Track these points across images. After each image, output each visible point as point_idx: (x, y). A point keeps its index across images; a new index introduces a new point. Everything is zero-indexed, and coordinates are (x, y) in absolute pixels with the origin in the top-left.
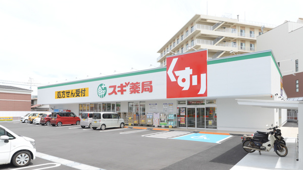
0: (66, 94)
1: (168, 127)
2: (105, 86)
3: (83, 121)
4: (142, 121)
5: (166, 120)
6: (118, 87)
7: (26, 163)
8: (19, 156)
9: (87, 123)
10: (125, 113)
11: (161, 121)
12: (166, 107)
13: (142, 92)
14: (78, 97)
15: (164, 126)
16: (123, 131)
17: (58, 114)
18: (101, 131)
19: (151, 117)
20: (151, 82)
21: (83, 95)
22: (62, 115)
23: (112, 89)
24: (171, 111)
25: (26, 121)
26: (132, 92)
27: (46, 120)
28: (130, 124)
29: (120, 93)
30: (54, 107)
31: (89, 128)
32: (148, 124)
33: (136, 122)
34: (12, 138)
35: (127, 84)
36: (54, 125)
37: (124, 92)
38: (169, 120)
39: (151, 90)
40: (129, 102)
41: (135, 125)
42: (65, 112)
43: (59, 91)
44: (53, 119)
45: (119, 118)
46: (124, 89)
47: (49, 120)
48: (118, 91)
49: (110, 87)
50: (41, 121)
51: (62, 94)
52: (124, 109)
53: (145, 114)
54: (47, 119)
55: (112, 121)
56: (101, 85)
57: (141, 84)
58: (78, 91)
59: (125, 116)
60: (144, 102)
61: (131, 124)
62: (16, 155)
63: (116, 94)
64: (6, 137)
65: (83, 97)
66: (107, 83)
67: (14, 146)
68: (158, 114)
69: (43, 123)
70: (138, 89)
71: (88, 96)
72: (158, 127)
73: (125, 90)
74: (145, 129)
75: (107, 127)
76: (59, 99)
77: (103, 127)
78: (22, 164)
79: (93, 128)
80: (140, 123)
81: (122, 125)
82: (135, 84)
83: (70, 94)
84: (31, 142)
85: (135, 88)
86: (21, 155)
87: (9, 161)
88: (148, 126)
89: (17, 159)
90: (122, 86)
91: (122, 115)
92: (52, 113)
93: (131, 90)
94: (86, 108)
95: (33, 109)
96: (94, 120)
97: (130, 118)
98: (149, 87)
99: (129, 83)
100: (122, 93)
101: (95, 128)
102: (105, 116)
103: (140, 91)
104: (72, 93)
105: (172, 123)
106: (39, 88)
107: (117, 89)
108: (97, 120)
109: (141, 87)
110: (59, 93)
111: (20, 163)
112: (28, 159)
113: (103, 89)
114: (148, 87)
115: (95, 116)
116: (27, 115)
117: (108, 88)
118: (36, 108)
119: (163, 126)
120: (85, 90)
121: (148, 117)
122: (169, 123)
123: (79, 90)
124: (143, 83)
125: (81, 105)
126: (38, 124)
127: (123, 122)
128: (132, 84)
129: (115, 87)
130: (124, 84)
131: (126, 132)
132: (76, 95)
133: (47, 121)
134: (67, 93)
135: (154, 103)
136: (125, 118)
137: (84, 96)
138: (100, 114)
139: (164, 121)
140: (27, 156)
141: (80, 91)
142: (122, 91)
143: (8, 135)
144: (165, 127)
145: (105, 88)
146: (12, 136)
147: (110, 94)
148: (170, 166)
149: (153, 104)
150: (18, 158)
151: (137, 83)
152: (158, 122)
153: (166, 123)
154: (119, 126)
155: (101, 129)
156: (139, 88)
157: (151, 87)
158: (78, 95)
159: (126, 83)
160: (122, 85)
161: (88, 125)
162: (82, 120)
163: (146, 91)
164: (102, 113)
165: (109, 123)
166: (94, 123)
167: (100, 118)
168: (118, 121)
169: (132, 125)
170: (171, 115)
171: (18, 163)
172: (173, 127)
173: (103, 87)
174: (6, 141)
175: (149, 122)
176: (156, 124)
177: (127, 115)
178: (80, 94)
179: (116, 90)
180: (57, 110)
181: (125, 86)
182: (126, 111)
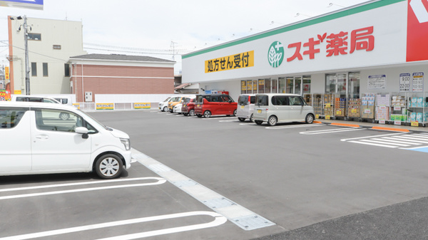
0: (220, 64)
1: (409, 125)
2: (281, 46)
3: (242, 110)
4: (353, 112)
5: (404, 110)
6: (305, 45)
7: (114, 173)
8: (104, 161)
9: (248, 113)
10: (319, 96)
11: (394, 112)
12: (407, 82)
13: (351, 52)
14: (237, 69)
15: (400, 121)
16: (307, 129)
17: (205, 97)
18: (268, 128)
19: (371, 102)
20: (371, 29)
21: (245, 64)
22: (210, 99)
23: (294, 50)
24: (417, 90)
25: (166, 109)
26: (330, 54)
27: (189, 108)
28: (327, 116)
29: (308, 56)
30: (206, 87)
31: (251, 121)
32: (364, 116)
33: (339, 113)
34: (94, 131)
35: (321, 38)
36: (200, 116)
37: (316, 55)
38: (411, 110)
39: (370, 46)
40: (327, 75)
41: (338, 118)
42: (221, 94)
43: (210, 59)
44: (198, 106)
45: (303, 105)
46: (316, 47)
47: (192, 107)
48: (305, 53)
49: (290, 46)
50: (183, 109)
51: (214, 64)
52: (317, 88)
53: (358, 97)
54: (190, 105)
55: (289, 109)
56: (274, 44)
57: (349, 36)
58: (237, 57)
59: (319, 101)
60: (358, 72)
61: (329, 116)
62: (100, 159)
63: (300, 58)
64: (84, 130)
65: (245, 68)
66: (285, 39)
67: (97, 145)
68: (388, 97)
69: (185, 113)
70: (344, 46)
71: (253, 65)
72: (387, 123)
73: (318, 51)
74: (355, 126)
75: (280, 121)
76: (210, 73)
77: (273, 121)
78: (108, 175)
79: (256, 121)
80: (349, 115)
81: (310, 119)
82: (337, 35)
83: (226, 63)
84: (123, 141)
85: (336, 45)
86: (107, 160)
87: (89, 168)
88: (365, 121)
89: (101, 166)
90: (311, 43)
91: (312, 99)
92: (197, 96)
93: (330, 48)
94: (252, 87)
95: (179, 91)
96: (257, 107)
97: (328, 105)
98: (367, 40)
99: (326, 34)
100: (312, 57)
101: (259, 123)
102: (276, 101)
103: (348, 51)
104: (229, 63)
105: (419, 116)
106: (184, 57)
107: (303, 49)
108: (263, 107)
109: (349, 41)
110: (210, 62)
111: (106, 173)
112: (117, 167)
113: (277, 52)
114: (364, 40)
115: (260, 101)
116: (167, 100)
117: (286, 49)
118: (182, 89)
119: (398, 122)
120: (248, 56)
121: (364, 102)
122: (413, 115)
123: (239, 55)
124: (354, 33)
125: (245, 82)
126: (180, 114)
127: (312, 111)
128: (332, 36)
129: (298, 45)
130: (316, 39)
131: (316, 131)
132: (234, 64)
133: (191, 109)
134: (221, 62)
135: (380, 73)
136: (319, 105)
137: (247, 65)
138: (267, 97)
139: (400, 112)
140: (116, 162)
141: (241, 57)
142: (312, 54)
143: (86, 127)
144: (403, 124)
145: (282, 50)
146: (94, 128)
147: (289, 60)
148: (371, 211)
149: (377, 77)
150: (103, 164)
151: (342, 34)
152: (386, 113)
153: (405, 116)
154: (304, 120)
155: (268, 125)
156: (346, 44)
157: (372, 39)
158: (238, 66)
159: (319, 36)
160: (311, 40)
161: (249, 116)
162: (240, 108)
163: (359, 48)
164: (270, 95)
165: (284, 113)
166: (258, 112)
167: (267, 105)
168: (302, 109)
169: (331, 118)
170: (418, 98)
171: (103, 172)
172: (420, 125)
173: (278, 46)
174: (85, 136)
175: (367, 113)
176: (382, 117)
177: (322, 99)
178: (241, 64)
179: (301, 52)
180: (209, 91)
181: (317, 43)
182: (321, 91)
